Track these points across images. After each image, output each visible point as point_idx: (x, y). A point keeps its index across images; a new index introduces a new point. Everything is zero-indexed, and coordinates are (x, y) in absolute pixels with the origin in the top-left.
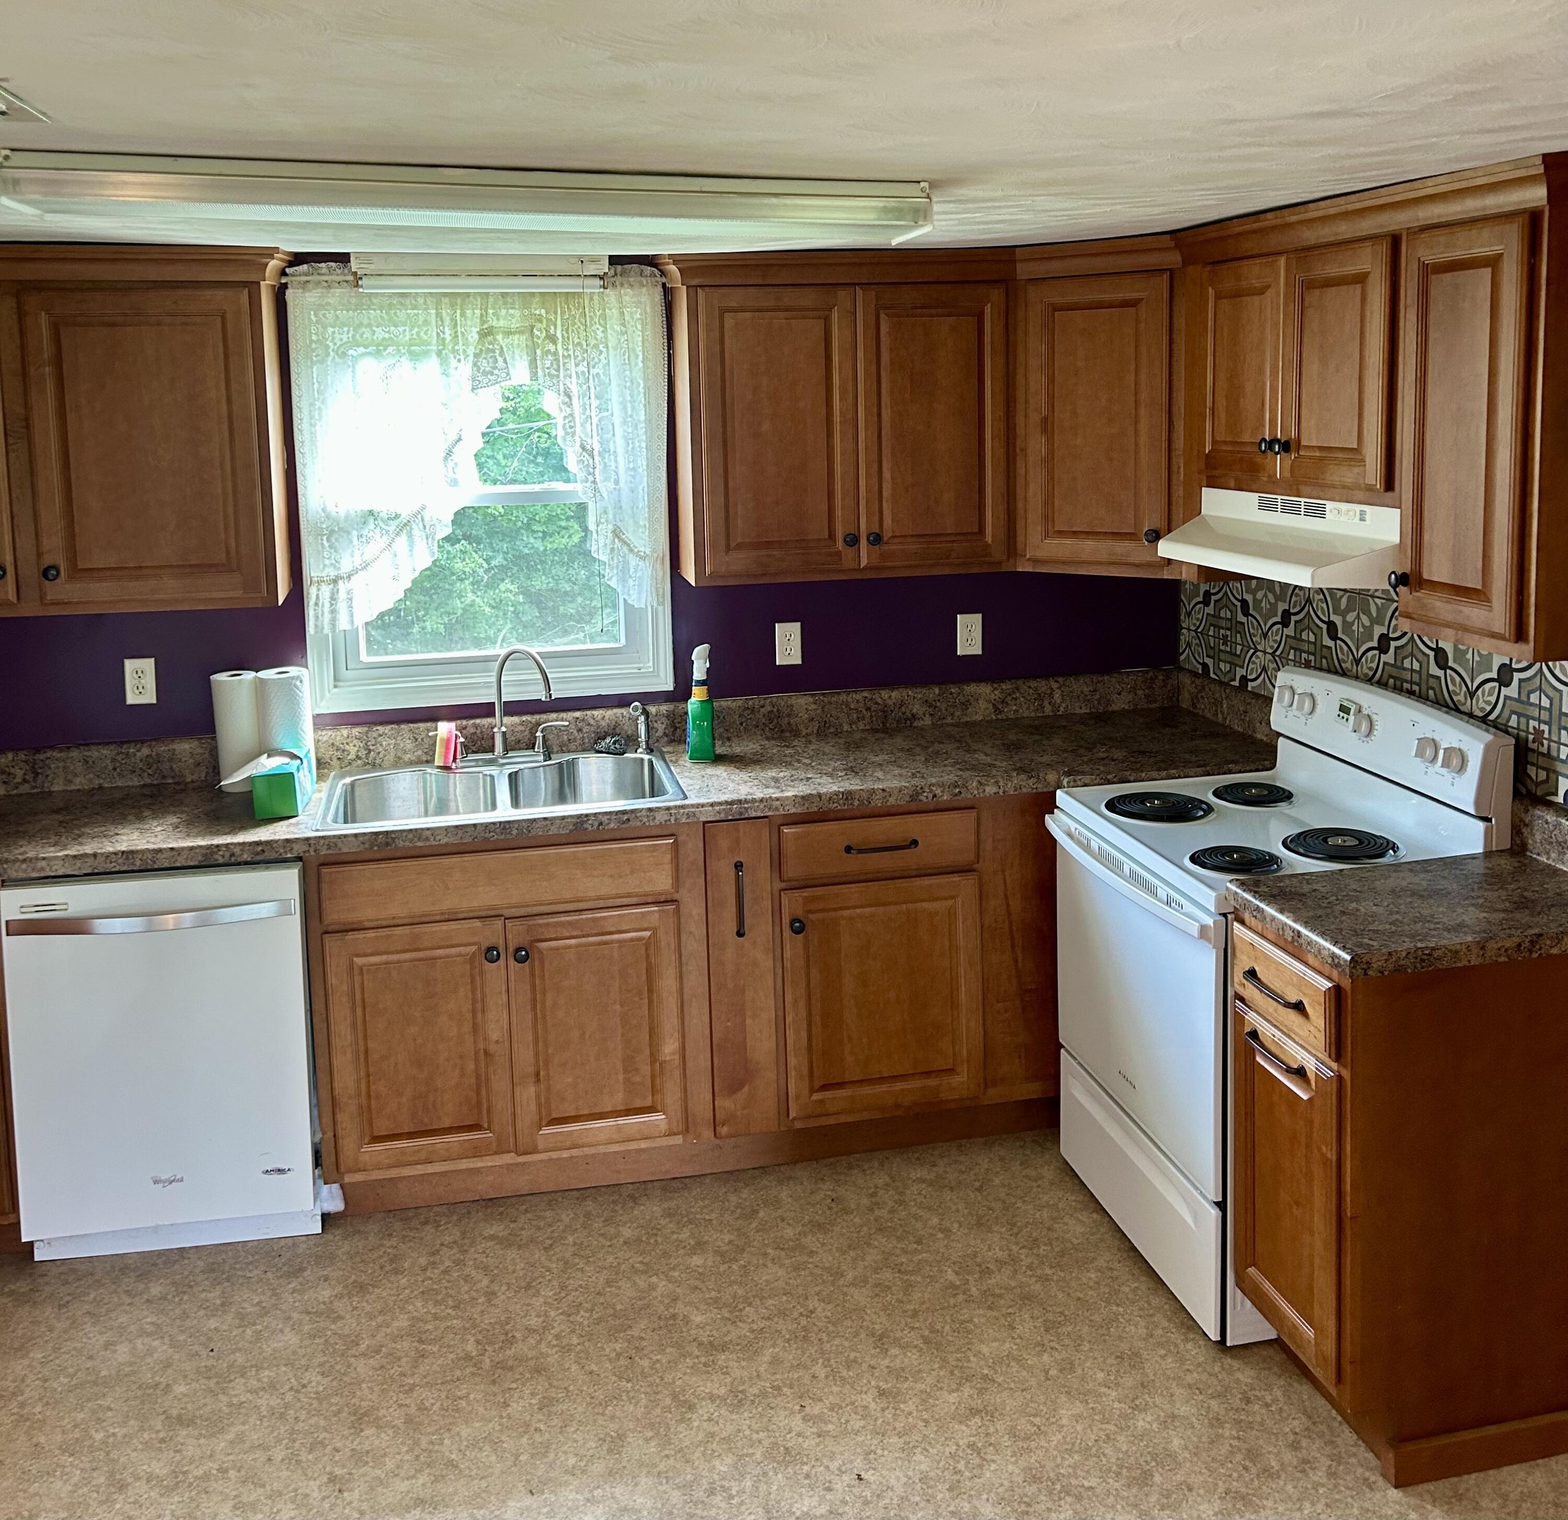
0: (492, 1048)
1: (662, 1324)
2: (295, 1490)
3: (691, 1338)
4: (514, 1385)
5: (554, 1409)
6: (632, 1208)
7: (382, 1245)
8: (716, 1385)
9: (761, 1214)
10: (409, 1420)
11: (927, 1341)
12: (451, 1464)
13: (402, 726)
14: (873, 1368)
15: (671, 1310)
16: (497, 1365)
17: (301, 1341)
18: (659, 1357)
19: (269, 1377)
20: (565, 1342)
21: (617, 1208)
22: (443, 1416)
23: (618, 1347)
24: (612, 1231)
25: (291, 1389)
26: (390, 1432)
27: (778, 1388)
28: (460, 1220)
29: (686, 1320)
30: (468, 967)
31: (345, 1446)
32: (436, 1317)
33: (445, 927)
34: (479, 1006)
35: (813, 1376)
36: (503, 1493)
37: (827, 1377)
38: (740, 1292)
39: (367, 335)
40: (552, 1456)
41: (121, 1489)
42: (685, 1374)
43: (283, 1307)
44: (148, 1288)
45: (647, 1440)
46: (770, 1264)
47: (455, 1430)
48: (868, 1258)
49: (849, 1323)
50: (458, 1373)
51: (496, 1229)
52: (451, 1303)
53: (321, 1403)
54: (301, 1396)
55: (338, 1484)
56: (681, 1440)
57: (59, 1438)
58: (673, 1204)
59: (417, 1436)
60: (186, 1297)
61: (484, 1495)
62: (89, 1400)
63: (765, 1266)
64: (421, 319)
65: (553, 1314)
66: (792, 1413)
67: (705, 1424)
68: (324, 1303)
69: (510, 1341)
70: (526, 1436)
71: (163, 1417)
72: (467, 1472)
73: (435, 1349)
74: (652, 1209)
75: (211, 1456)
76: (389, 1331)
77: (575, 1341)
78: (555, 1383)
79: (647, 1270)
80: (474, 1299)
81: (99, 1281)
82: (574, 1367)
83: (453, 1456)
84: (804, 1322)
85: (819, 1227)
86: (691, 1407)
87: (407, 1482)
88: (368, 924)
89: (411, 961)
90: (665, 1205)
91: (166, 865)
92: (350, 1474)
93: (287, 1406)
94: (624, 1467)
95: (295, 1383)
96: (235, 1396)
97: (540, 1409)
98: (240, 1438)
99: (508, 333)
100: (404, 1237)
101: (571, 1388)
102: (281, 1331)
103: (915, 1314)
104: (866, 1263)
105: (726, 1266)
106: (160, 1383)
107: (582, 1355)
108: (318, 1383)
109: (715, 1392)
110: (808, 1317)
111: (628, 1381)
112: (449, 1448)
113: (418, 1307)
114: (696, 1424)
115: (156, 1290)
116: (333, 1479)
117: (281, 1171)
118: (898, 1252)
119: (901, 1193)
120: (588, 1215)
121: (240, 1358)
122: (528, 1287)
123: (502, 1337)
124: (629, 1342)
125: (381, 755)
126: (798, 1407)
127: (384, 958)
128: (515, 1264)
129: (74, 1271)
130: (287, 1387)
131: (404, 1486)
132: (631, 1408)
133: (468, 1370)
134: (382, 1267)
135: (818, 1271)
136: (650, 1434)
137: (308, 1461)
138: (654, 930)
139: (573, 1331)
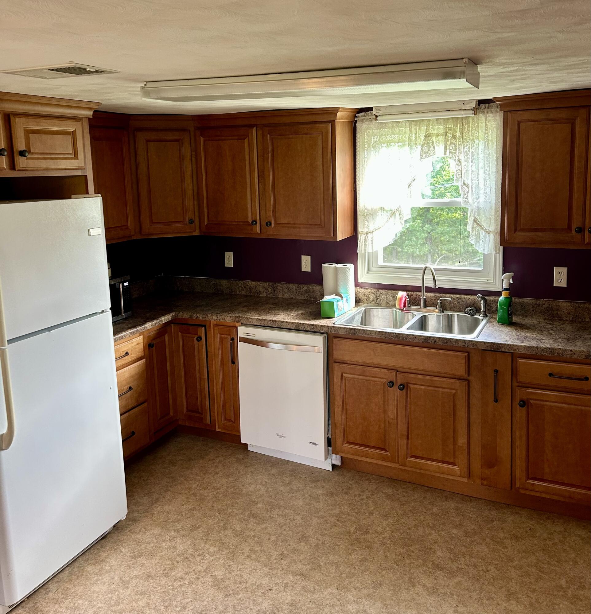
0: (391, 421)
1: (424, 550)
2: (269, 552)
3: (431, 560)
4: (357, 549)
5: (365, 563)
6: (443, 501)
7: (348, 482)
8: (428, 582)
9: (495, 523)
10: (317, 545)
11: (531, 605)
12: (320, 566)
13: (390, 291)
14: (499, 605)
15: (431, 546)
16: (357, 539)
17: (303, 505)
18: (414, 561)
19: (286, 512)
20: (385, 541)
21: (438, 499)
22: (328, 549)
23: (402, 551)
24: (430, 507)
25: (290, 519)
26: (309, 546)
27: (452, 594)
28: (379, 483)
29: (435, 552)
30: (382, 387)
31: (292, 545)
32: (348, 514)
33: (374, 369)
34: (387, 403)
35: (470, 597)
36: (329, 584)
37: (476, 599)
38: (464, 550)
39: (384, 139)
40: (353, 579)
41: (225, 529)
42: (420, 572)
43: (305, 491)
44: (271, 470)
45: (389, 590)
46: (483, 544)
47: (329, 555)
48: (529, 559)
49: (501, 582)
50: (342, 536)
51: (389, 491)
52: (356, 511)
53: (295, 528)
54: (291, 523)
55: (283, 556)
56: (401, 596)
57: (220, 507)
58: (460, 506)
59: (316, 552)
60: (280, 477)
61: (322, 582)
62: (234, 499)
63: (482, 545)
64: (404, 131)
65: (388, 529)
66: (451, 606)
67: (414, 595)
68: (317, 495)
69: (367, 533)
70: (349, 568)
71: (249, 512)
72: (322, 572)
73: (341, 525)
74: (451, 505)
75: (254, 530)
76: (330, 512)
77: (389, 542)
78: (371, 554)
79: (433, 527)
80: (365, 512)
81: (260, 463)
82: (382, 552)
83: (322, 564)
84: (481, 573)
85: (516, 538)
86: (414, 586)
87: (302, 566)
88: (348, 362)
89: (362, 379)
90: (457, 505)
91: (285, 327)
92: (288, 555)
93: (285, 524)
94: (374, 596)
95: (292, 518)
96: (273, 514)
97: (360, 561)
98: (265, 528)
99: (437, 136)
100: (357, 482)
101: (375, 559)
102: (299, 499)
103: (534, 591)
104: (527, 561)
105: (465, 538)
106: (255, 501)
107: (387, 548)
108: (299, 521)
109: (427, 584)
110: (485, 572)
111: (397, 565)
112: (323, 561)
113: (345, 508)
114: (411, 593)
115: (274, 471)
116: (282, 554)
117: (314, 444)
118: (546, 562)
119: (565, 538)
120: (425, 498)
121: (282, 503)
122: (386, 516)
123: (365, 530)
124: (407, 550)
125: (381, 301)
126: (455, 605)
127: (353, 376)
128: (387, 506)
129: (256, 457)
130: (289, 518)
131: (300, 566)
132: (392, 576)
133: (346, 537)
134: (343, 490)
135: (502, 556)
136: (392, 588)
137: (279, 545)
138: (456, 390)
139: (390, 539)
